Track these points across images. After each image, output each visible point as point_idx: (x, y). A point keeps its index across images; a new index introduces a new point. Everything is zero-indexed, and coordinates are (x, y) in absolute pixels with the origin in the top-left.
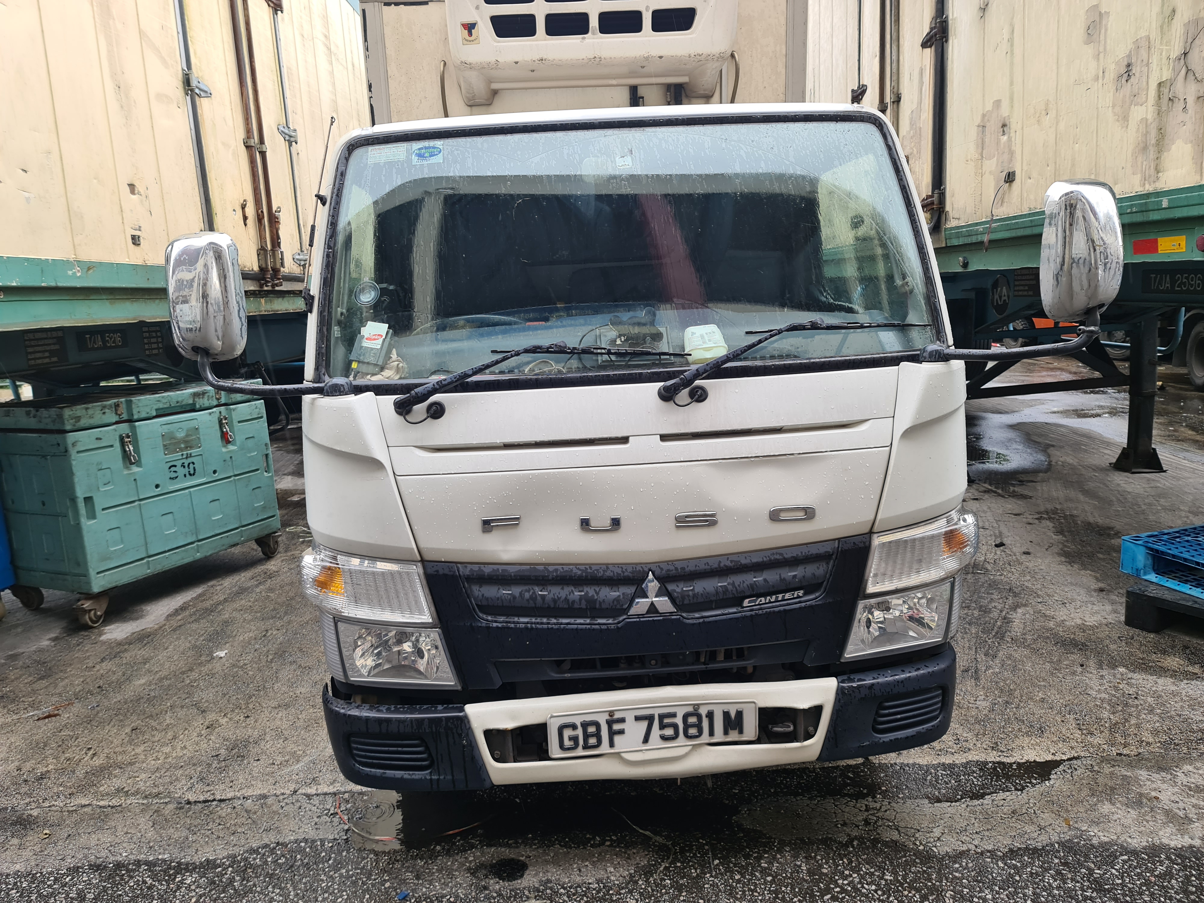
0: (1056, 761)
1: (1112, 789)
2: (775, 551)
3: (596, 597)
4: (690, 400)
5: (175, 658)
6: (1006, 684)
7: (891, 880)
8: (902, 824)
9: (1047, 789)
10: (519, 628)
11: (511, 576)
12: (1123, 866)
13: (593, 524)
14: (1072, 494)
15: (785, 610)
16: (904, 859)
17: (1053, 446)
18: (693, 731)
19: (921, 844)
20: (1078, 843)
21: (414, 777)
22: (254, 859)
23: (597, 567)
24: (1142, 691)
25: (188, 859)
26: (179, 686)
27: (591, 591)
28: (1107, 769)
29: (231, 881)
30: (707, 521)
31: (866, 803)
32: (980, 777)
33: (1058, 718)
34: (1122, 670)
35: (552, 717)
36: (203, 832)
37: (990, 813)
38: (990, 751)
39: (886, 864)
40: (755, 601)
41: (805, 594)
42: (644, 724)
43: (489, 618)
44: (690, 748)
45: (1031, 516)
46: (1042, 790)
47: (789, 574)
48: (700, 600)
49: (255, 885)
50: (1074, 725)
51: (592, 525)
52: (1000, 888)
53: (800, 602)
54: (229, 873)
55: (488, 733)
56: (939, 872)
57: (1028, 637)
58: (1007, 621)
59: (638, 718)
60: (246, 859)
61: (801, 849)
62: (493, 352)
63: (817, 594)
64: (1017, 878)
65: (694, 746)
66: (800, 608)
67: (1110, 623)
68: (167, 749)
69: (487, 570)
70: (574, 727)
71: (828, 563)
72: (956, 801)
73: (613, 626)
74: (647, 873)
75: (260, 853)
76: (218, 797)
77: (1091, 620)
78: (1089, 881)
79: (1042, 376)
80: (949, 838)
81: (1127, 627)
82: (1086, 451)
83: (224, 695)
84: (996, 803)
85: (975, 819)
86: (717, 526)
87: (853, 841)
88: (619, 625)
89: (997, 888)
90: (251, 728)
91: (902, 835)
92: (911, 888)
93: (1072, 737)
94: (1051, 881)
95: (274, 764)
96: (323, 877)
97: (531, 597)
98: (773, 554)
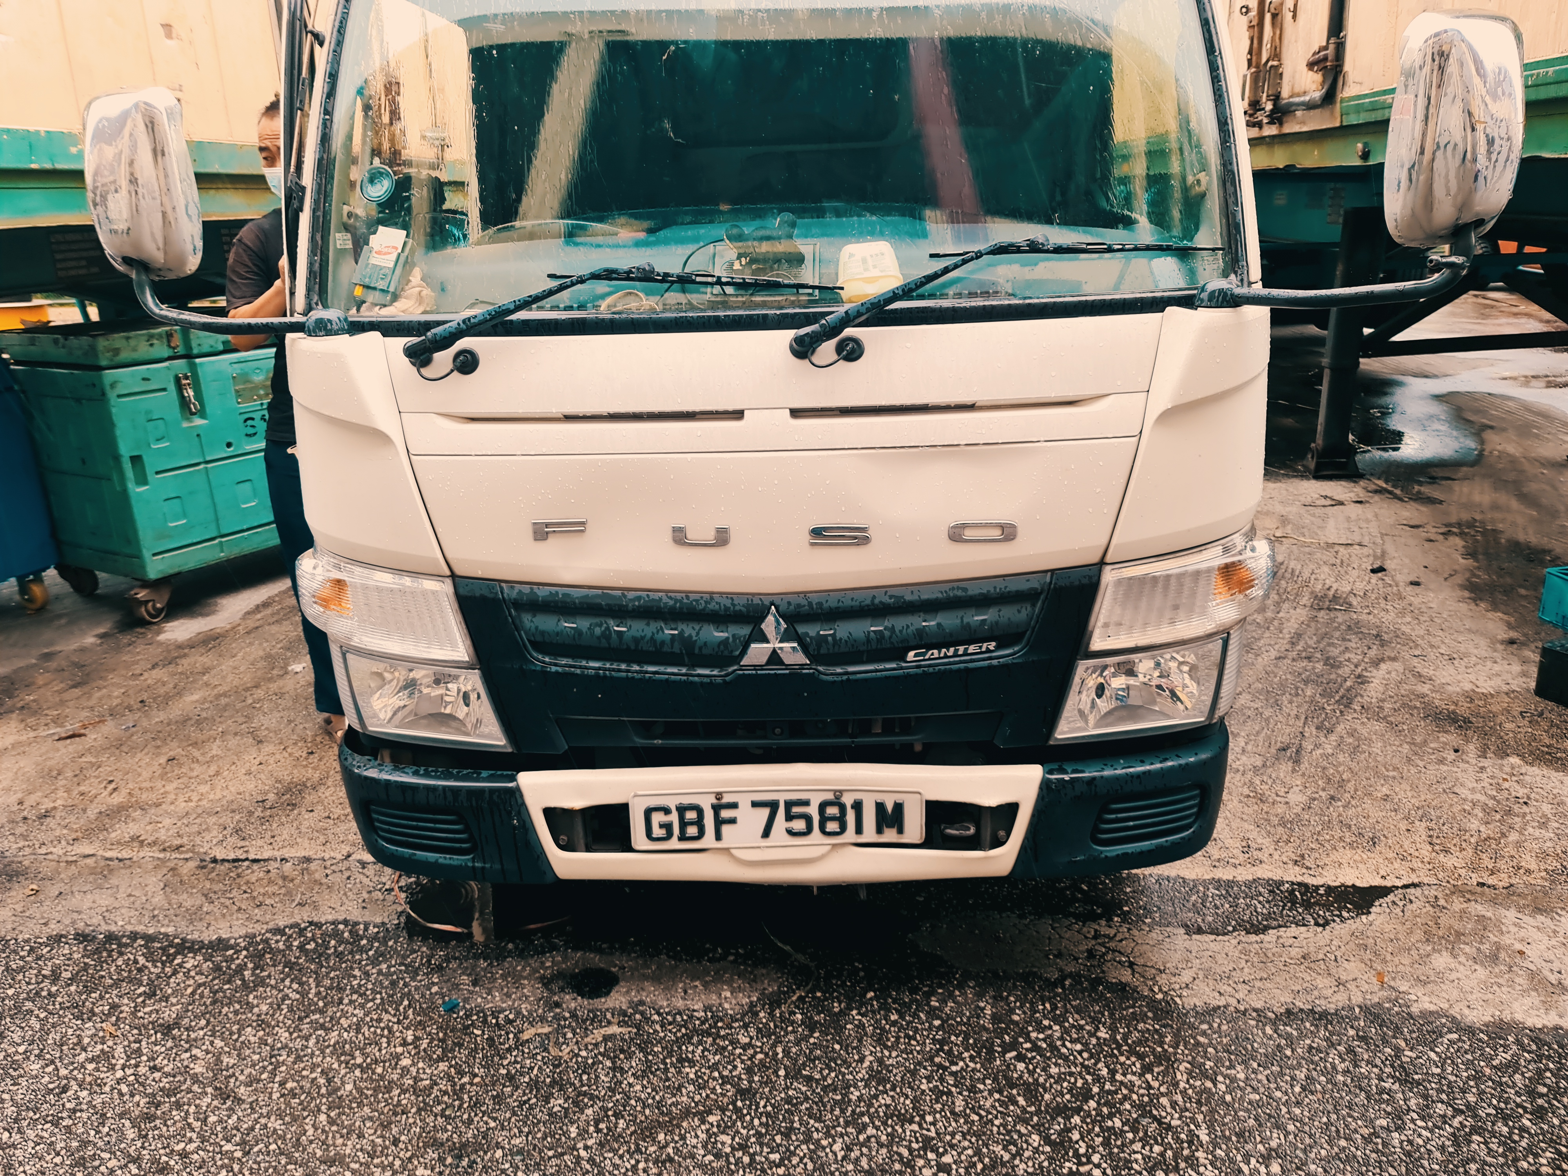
0: (1386, 887)
1: (1459, 934)
2: (955, 584)
3: (694, 638)
4: (836, 357)
5: (242, 669)
6: (1338, 772)
7: (1105, 1039)
8: (1140, 961)
9: (1361, 928)
10: (588, 675)
11: (575, 603)
12: (1448, 1049)
13: (692, 535)
14: (1503, 498)
15: (967, 669)
16: (1131, 1010)
17: (1492, 427)
18: (832, 826)
19: (1160, 990)
20: (1389, 1009)
21: (451, 862)
22: (277, 942)
23: (697, 597)
24: (1537, 793)
25: (195, 936)
26: (239, 706)
27: (689, 630)
28: (1457, 904)
29: (241, 968)
30: (855, 538)
31: (1097, 927)
32: (1268, 902)
33: (1403, 826)
34: (1514, 760)
35: (635, 796)
36: (222, 900)
37: (1270, 955)
38: (1290, 866)
39: (1103, 1015)
40: (923, 654)
41: (997, 648)
42: (765, 812)
43: (547, 659)
44: (829, 847)
45: (1434, 530)
46: (1354, 927)
47: (976, 618)
48: (843, 649)
49: (269, 976)
50: (1423, 837)
51: (688, 536)
52: (1259, 1065)
53: (990, 658)
54: (241, 957)
55: (550, 813)
56: (1177, 1035)
57: (1387, 705)
58: (1362, 680)
59: (755, 804)
60: (267, 941)
61: (991, 985)
62: (550, 276)
63: (1016, 649)
64: (1288, 1052)
65: (834, 846)
66: (990, 667)
67: (1513, 691)
68: (203, 789)
69: (542, 592)
70: (667, 811)
71: (1034, 605)
72: (1224, 934)
73: (719, 680)
74: (774, 1002)
75: (285, 934)
76: (252, 856)
77: (1486, 686)
78: (1392, 1066)
79: (1499, 325)
80: (1202, 986)
81: (1538, 699)
82: (1537, 436)
83: (290, 722)
84: (1281, 941)
85: (1247, 961)
86: (869, 545)
87: (1065, 979)
88: (727, 679)
89: (1255, 1065)
90: (313, 768)
91: (1137, 975)
92: (1132, 1052)
93: (1417, 854)
94: (1337, 1062)
95: (329, 817)
96: (357, 972)
97: (603, 633)
98: (953, 589)
